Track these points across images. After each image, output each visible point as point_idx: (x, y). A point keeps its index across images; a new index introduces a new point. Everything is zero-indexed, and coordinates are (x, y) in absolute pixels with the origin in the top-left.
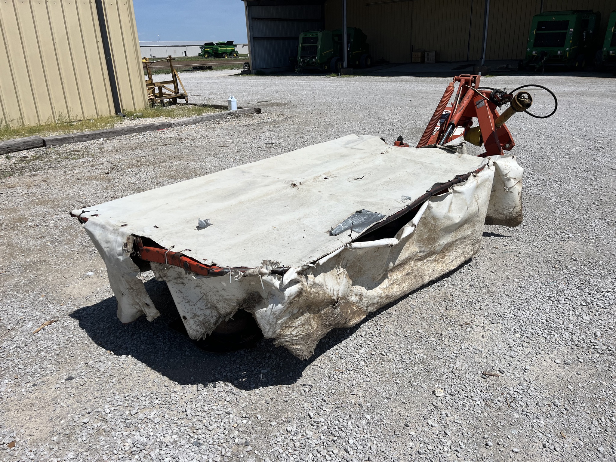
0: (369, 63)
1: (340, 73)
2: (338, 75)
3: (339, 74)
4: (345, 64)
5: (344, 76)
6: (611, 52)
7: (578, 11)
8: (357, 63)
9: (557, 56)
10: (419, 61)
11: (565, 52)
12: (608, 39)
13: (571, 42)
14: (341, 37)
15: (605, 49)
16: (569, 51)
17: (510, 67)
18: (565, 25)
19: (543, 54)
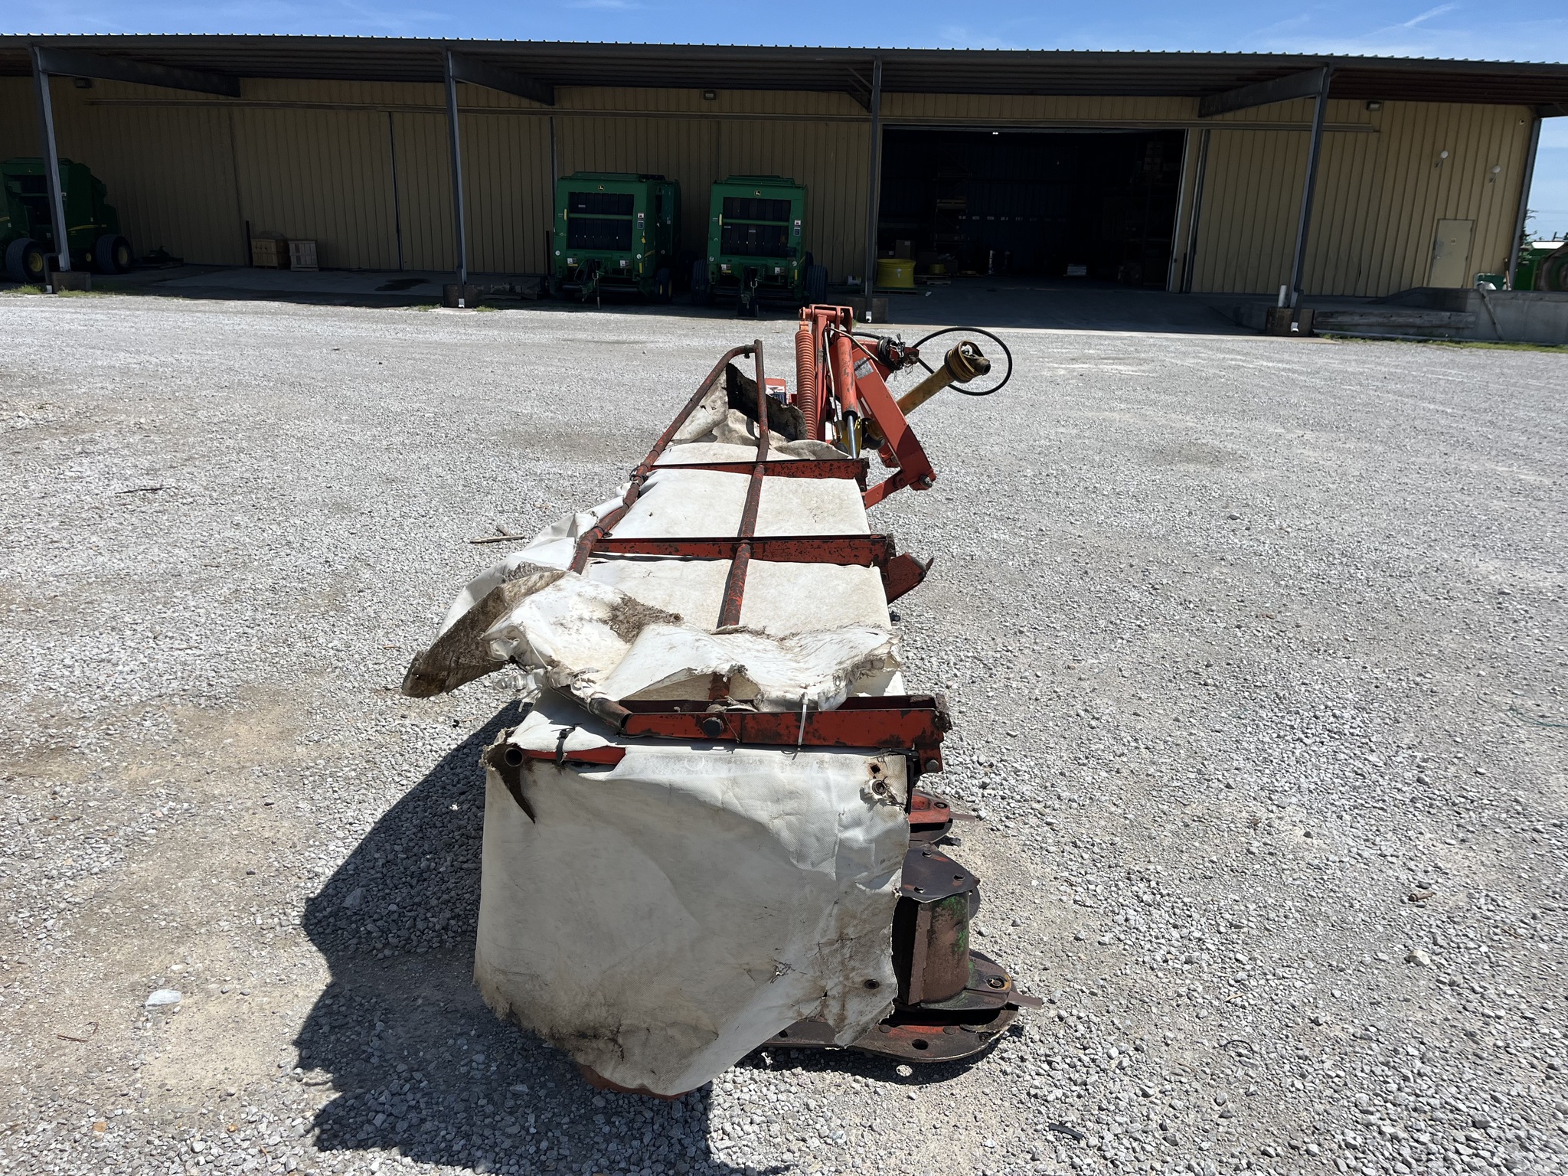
0: (124, 258)
1: (51, 284)
2: (43, 291)
3: (49, 287)
4: (63, 261)
5: (66, 292)
6: (724, 266)
7: (647, 177)
8: (89, 258)
9: (620, 271)
10: (275, 262)
11: (633, 262)
12: (715, 241)
13: (643, 241)
14: (40, 182)
15: (712, 259)
16: (643, 260)
17: (518, 289)
18: (626, 204)
19: (594, 265)
